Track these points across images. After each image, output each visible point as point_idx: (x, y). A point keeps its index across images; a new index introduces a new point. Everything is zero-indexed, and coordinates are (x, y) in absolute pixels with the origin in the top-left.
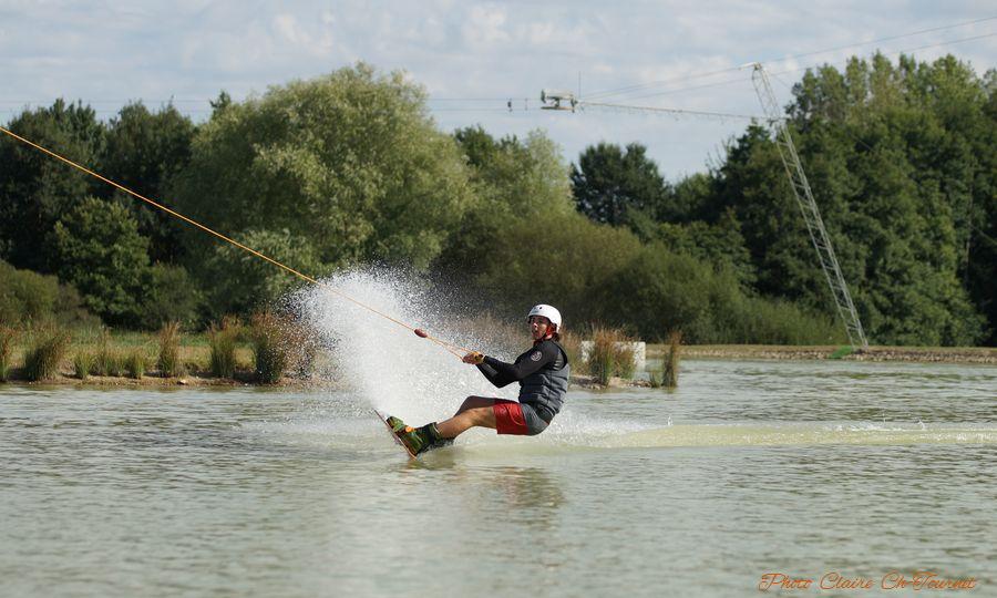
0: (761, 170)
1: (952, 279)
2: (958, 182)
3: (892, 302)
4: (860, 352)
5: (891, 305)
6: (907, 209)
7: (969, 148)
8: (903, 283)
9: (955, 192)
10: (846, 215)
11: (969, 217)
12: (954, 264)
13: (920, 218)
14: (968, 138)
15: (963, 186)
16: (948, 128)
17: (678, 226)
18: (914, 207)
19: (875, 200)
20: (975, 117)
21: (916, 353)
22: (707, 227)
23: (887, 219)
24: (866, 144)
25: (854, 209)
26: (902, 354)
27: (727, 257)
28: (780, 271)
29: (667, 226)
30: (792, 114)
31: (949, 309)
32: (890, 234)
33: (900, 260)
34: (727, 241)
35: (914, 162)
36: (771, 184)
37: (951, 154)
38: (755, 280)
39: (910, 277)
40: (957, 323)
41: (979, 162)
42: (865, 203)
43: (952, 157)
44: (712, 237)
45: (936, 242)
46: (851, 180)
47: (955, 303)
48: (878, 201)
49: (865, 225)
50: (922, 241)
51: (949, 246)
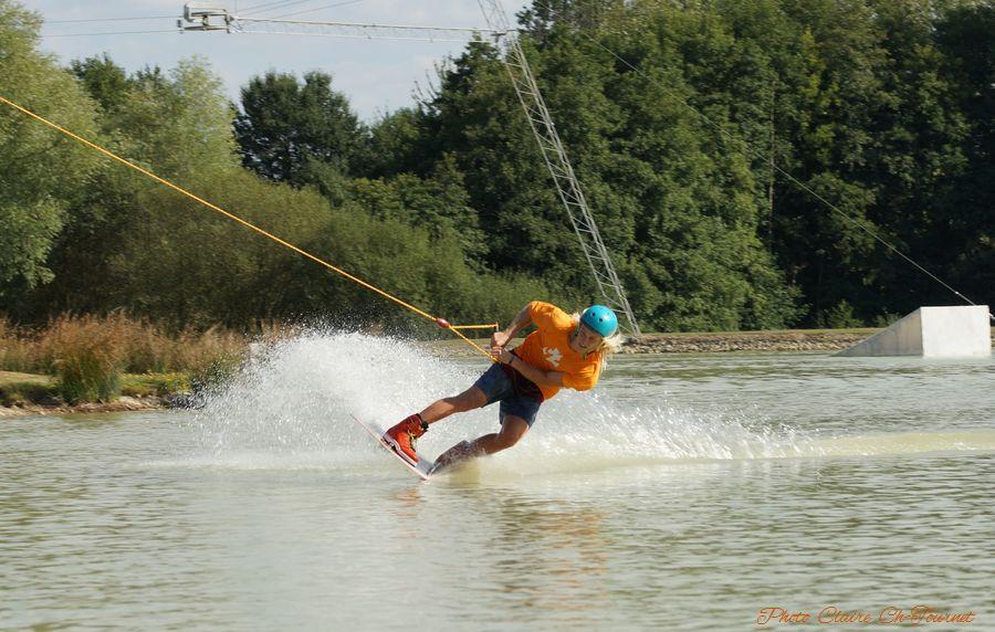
0: (489, 101)
1: (752, 239)
2: (754, 107)
3: (673, 274)
4: (632, 343)
5: (670, 278)
6: (687, 146)
7: (766, 60)
8: (686, 247)
9: (750, 121)
10: (607, 158)
11: (770, 154)
12: (753, 219)
13: (705, 158)
14: (764, 46)
15: (761, 113)
16: (738, 35)
17: (379, 182)
18: (696, 143)
19: (643, 135)
21: (706, 341)
22: (418, 180)
23: (660, 161)
24: (629, 60)
26: (686, 342)
27: (447, 220)
28: (520, 236)
29: (365, 181)
30: (528, 24)
31: (750, 280)
32: (666, 179)
33: (681, 215)
34: (446, 199)
35: (694, 81)
36: (503, 120)
37: (742, 69)
38: (486, 250)
39: (695, 238)
40: (760, 299)
41: (781, 80)
42: (631, 140)
43: (743, 73)
44: (427, 195)
45: (728, 189)
46: (611, 111)
47: (757, 271)
48: (648, 137)
49: (631, 170)
50: (709, 190)
51: (746, 193)
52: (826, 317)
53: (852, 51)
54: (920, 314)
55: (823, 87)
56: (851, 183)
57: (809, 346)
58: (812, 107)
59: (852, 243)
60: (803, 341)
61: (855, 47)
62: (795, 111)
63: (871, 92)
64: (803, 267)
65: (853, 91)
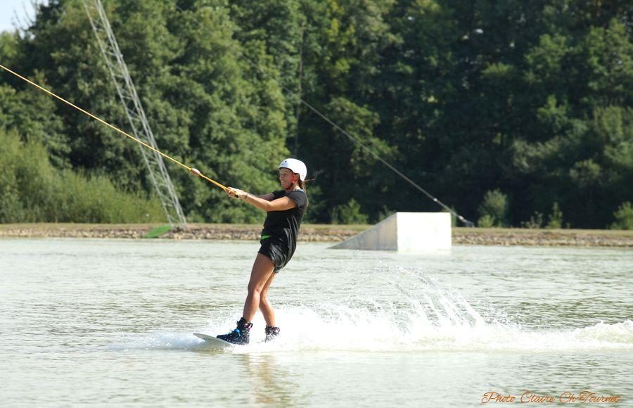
0: (77, 31)
1: (282, 148)
2: (285, 43)
4: (179, 230)
6: (231, 72)
7: (297, 5)
8: (229, 153)
9: (283, 55)
10: (166, 77)
11: (298, 81)
12: (284, 133)
13: (246, 83)
15: (292, 49)
18: (238, 71)
19: (196, 62)
21: (238, 232)
22: (13, 92)
23: (210, 84)
25: (174, 73)
26: (222, 232)
27: (37, 125)
32: (214, 99)
33: (225, 126)
34: (37, 107)
35: (241, 21)
36: (84, 44)
38: (68, 150)
39: (237, 146)
41: (308, 21)
42: (187, 66)
43: (278, 16)
44: (20, 103)
45: (263, 108)
46: (172, 41)
48: (200, 64)
49: (187, 89)
50: (249, 108)
51: (278, 112)
52: (339, 212)
54: (396, 217)
55: (342, 29)
56: (360, 105)
57: (318, 237)
58: (333, 45)
59: (361, 154)
60: (313, 234)
62: (320, 48)
63: (380, 34)
64: (322, 171)
65: (366, 33)
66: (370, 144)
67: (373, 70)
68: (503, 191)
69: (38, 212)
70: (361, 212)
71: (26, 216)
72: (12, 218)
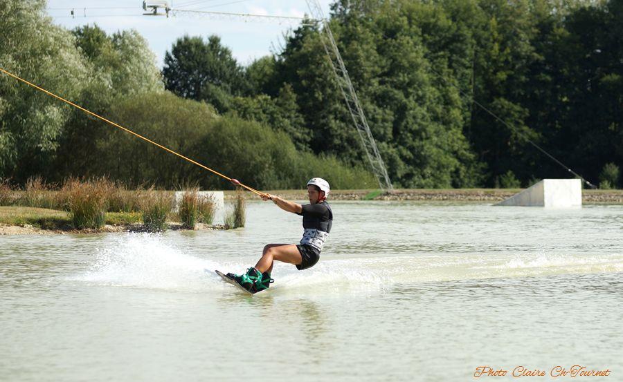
0: (312, 54)
1: (460, 135)
2: (463, 60)
3: (413, 154)
4: (387, 194)
5: (412, 157)
6: (423, 82)
7: (470, 33)
8: (421, 139)
9: (461, 68)
10: (376, 88)
11: (471, 86)
12: (460, 124)
13: (434, 89)
14: (469, 26)
15: (468, 64)
16: (454, 19)
17: (249, 99)
18: (429, 81)
19: (398, 76)
20: (474, 11)
22: (269, 98)
23: (407, 90)
24: (391, 33)
25: (381, 83)
26: (419, 195)
27: (286, 121)
29: (240, 98)
30: (336, 10)
31: (457, 158)
33: (419, 120)
34: (286, 109)
35: (430, 45)
36: (318, 64)
37: (457, 38)
38: (309, 139)
39: (427, 134)
40: (463, 169)
41: (478, 44)
42: (391, 78)
43: (457, 41)
44: (274, 106)
45: (446, 107)
46: (380, 60)
47: (462, 153)
48: (400, 77)
49: (391, 94)
50: (436, 106)
51: (457, 109)
52: (500, 180)
53: (518, 30)
54: (543, 182)
55: (501, 50)
56: (515, 103)
57: (486, 198)
58: (495, 62)
59: (516, 138)
60: (483, 195)
61: (520, 28)
62: (486, 63)
63: (528, 54)
64: (488, 151)
65: (518, 53)
66: (522, 131)
67: (523, 78)
68: (616, 164)
69: (289, 182)
70: (516, 179)
71: (281, 184)
72: (271, 186)
